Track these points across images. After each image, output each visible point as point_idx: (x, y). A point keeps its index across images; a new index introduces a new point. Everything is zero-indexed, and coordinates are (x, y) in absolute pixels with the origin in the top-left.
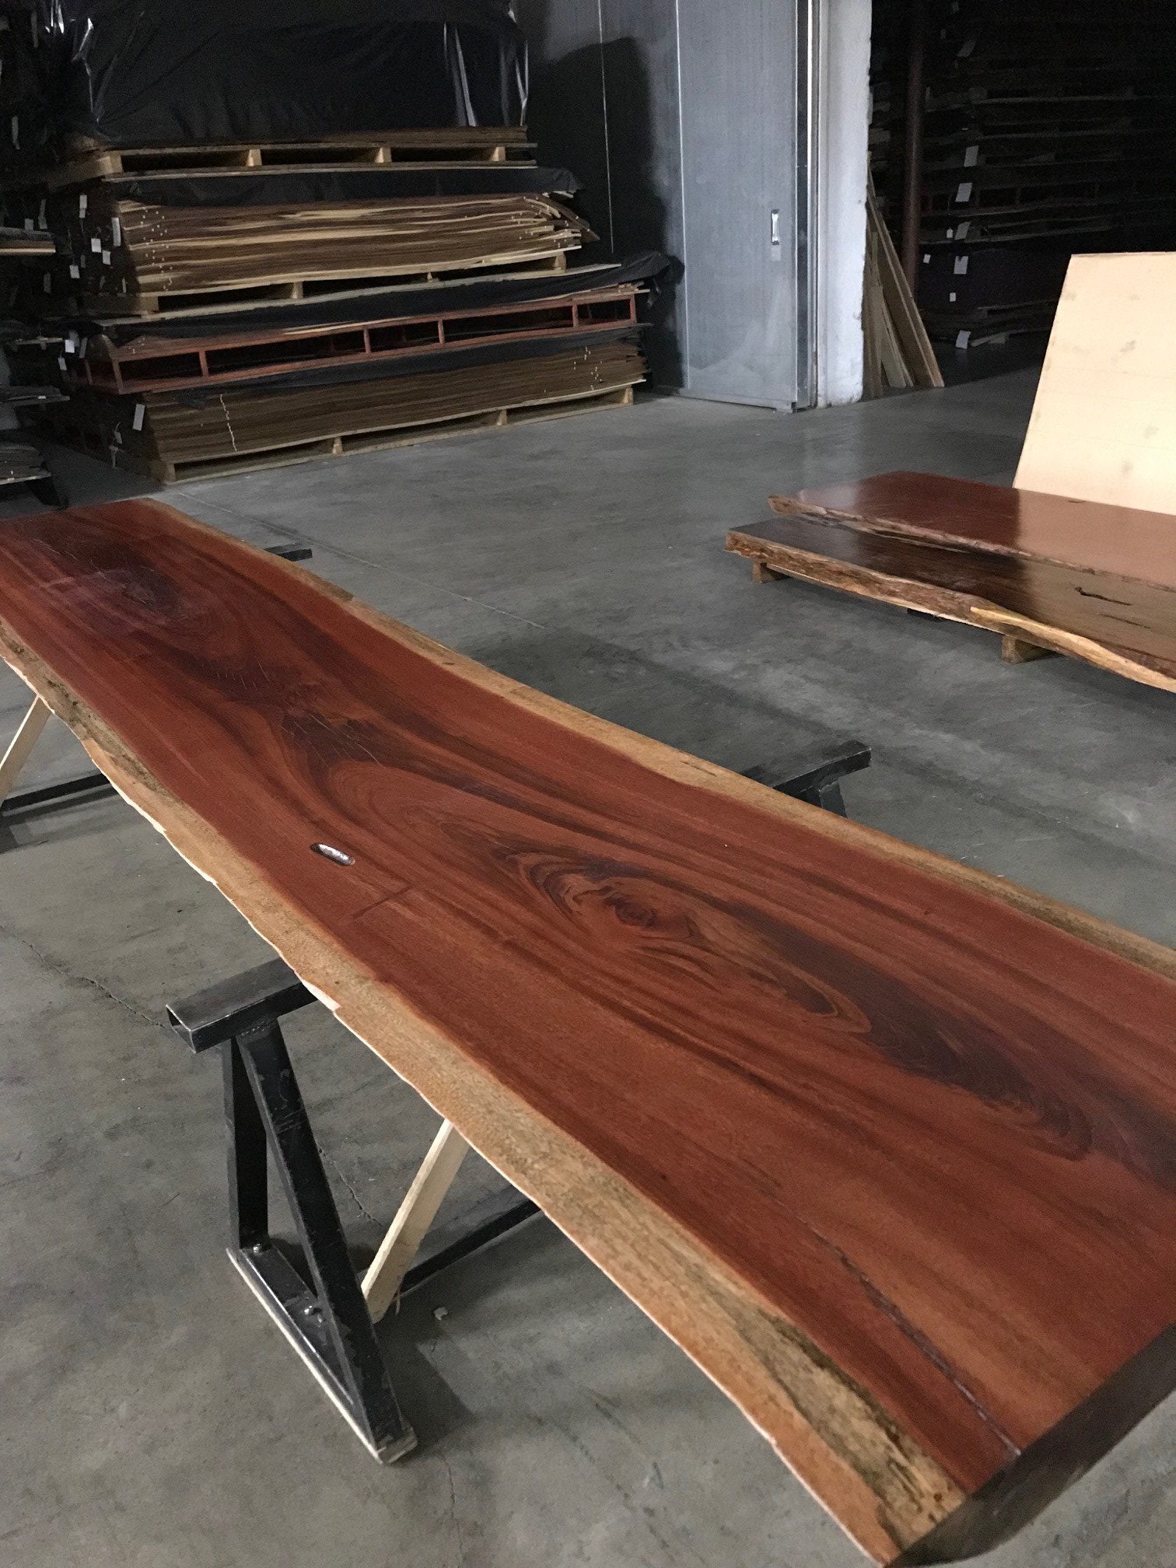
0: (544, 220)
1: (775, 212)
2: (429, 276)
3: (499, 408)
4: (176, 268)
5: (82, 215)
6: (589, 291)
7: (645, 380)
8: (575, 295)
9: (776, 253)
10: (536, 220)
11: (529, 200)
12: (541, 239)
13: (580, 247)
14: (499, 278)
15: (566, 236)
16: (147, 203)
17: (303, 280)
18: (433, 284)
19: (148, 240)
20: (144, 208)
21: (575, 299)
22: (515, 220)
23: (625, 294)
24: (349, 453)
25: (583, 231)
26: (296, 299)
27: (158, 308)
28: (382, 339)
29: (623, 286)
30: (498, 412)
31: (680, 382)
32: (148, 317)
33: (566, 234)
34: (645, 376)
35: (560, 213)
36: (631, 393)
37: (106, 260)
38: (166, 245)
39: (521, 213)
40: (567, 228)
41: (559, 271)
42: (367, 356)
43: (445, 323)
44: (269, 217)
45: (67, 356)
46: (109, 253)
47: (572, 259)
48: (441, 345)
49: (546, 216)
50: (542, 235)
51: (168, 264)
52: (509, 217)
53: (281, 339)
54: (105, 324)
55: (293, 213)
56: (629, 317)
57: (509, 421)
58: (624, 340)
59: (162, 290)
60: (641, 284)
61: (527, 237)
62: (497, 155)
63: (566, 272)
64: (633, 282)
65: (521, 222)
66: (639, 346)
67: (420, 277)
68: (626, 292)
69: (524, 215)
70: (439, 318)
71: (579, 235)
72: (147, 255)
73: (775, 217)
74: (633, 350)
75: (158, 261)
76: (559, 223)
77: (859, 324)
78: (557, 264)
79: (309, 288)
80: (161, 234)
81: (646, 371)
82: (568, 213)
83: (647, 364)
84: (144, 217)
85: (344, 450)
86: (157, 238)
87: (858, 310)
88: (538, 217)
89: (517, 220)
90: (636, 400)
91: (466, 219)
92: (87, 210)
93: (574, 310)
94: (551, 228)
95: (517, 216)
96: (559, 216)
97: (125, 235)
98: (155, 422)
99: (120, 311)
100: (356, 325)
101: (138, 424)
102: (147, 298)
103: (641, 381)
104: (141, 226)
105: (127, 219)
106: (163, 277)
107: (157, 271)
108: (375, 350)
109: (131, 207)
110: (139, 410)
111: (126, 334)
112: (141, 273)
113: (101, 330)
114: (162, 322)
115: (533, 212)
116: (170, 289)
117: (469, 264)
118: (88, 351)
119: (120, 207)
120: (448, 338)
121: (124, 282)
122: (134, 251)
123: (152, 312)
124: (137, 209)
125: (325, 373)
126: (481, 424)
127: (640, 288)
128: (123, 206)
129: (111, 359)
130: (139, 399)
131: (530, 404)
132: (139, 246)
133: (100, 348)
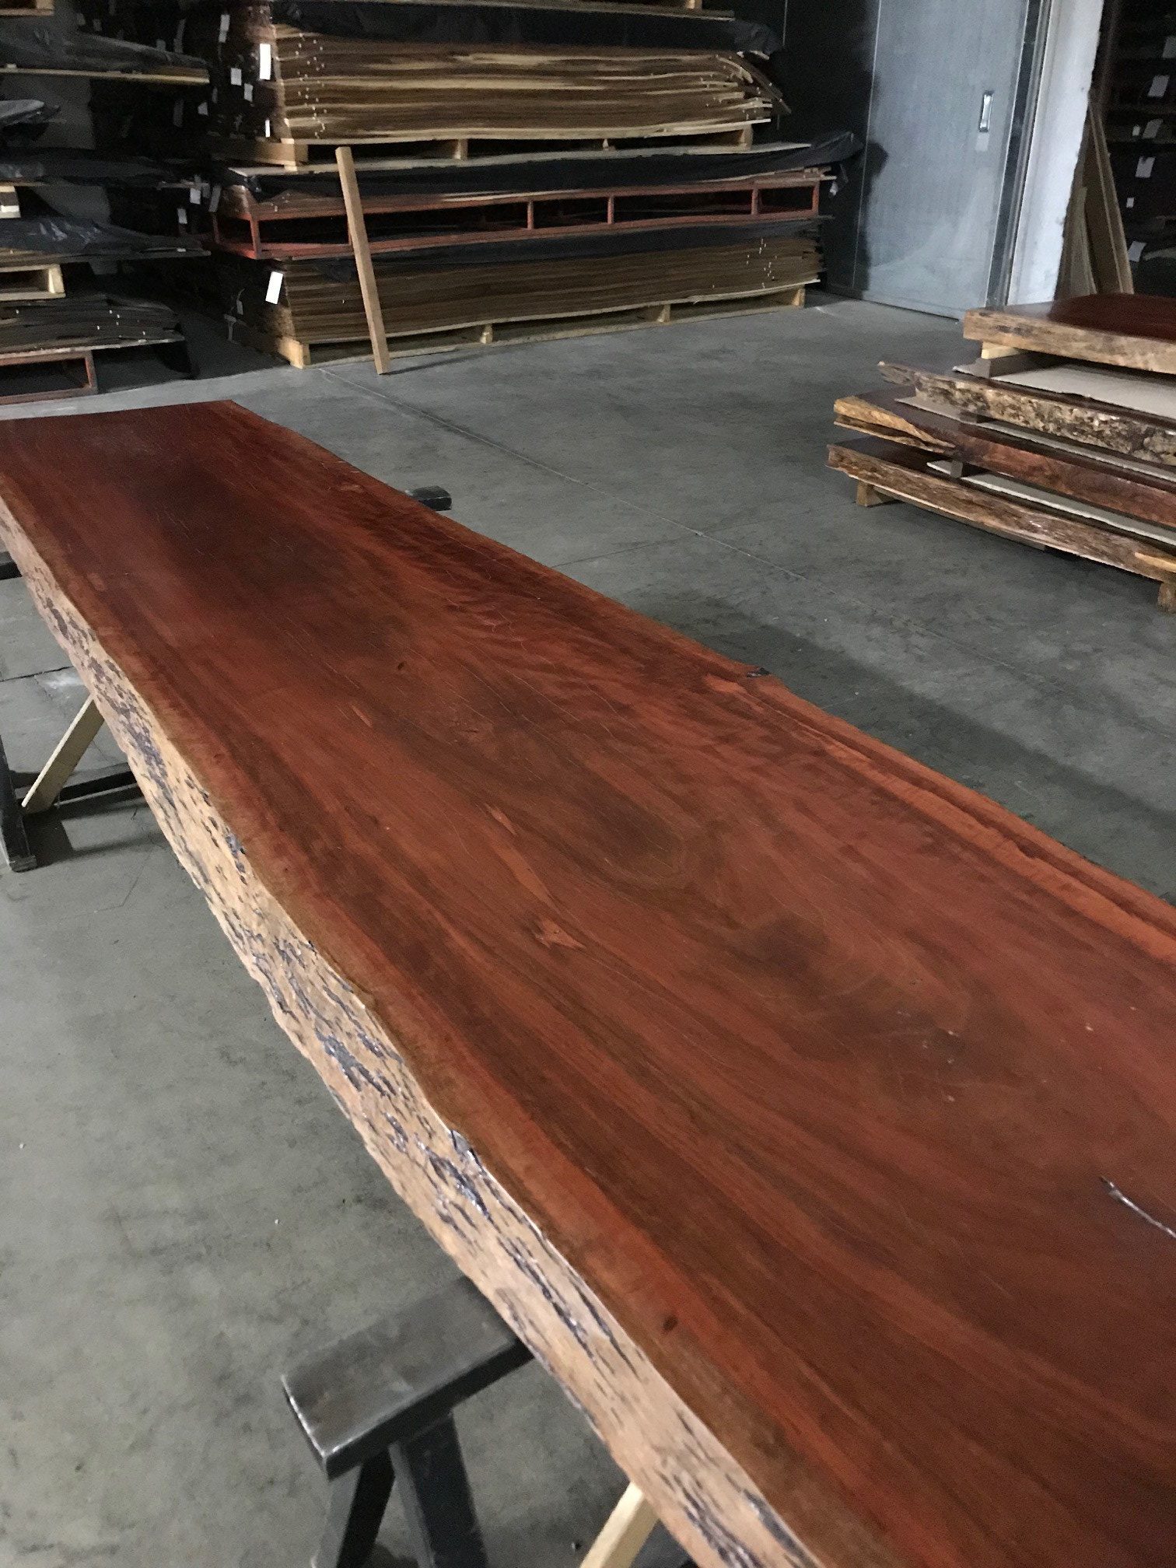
0: (736, 84)
1: (989, 93)
2: (605, 143)
3: (663, 303)
4: (331, 111)
5: (222, 38)
6: (773, 173)
7: (819, 281)
8: (758, 178)
9: (983, 142)
10: (726, 84)
11: (722, 59)
12: (732, 107)
13: (769, 120)
14: (679, 151)
15: (756, 106)
16: (303, 30)
17: (468, 137)
18: (608, 153)
19: (302, 75)
20: (301, 35)
21: (757, 182)
22: (704, 83)
23: (811, 179)
24: (499, 343)
25: (775, 102)
26: (459, 158)
27: (306, 160)
28: (547, 213)
29: (808, 171)
30: (662, 307)
31: (863, 282)
32: (291, 167)
33: (756, 104)
34: (820, 275)
35: (753, 78)
36: (803, 294)
37: (248, 95)
38: (321, 82)
39: (711, 74)
40: (759, 96)
41: (743, 148)
42: (529, 231)
43: (617, 200)
44: (439, 57)
45: (191, 209)
46: (251, 87)
47: (760, 134)
48: (609, 224)
49: (738, 80)
50: (730, 102)
51: (321, 106)
52: (697, 78)
53: (437, 207)
54: (240, 172)
55: (466, 54)
56: (810, 207)
57: (673, 317)
58: (803, 233)
59: (313, 136)
60: (829, 169)
61: (716, 105)
63: (752, 149)
64: (820, 166)
65: (711, 86)
66: (818, 240)
67: (596, 144)
68: (811, 177)
69: (715, 78)
70: (611, 194)
71: (770, 106)
72: (299, 93)
73: (987, 100)
74: (810, 246)
75: (311, 101)
76: (750, 89)
77: (1060, 230)
78: (742, 139)
79: (476, 147)
80: (317, 69)
81: (820, 271)
82: (761, 79)
83: (823, 262)
84: (300, 46)
85: (495, 339)
86: (311, 71)
87: (1063, 214)
88: (730, 81)
89: (706, 82)
90: (808, 303)
91: (652, 77)
92: (229, 33)
93: (754, 196)
94: (739, 95)
95: (707, 78)
96: (751, 81)
97: (277, 66)
98: (294, 295)
99: (257, 159)
100: (520, 196)
101: (272, 296)
102: (295, 145)
103: (815, 281)
104: (297, 57)
105: (283, 46)
106: (315, 121)
107: (309, 113)
108: (536, 226)
109: (287, 33)
110: (276, 279)
111: (271, 187)
112: (291, 115)
113: (239, 180)
114: (311, 177)
115: (725, 74)
116: (322, 136)
117: (650, 131)
118: (221, 201)
119: (274, 32)
120: (618, 218)
121: (267, 123)
122: (286, 87)
123: (301, 163)
124: (295, 35)
125: (482, 249)
126: (642, 319)
127: (826, 174)
128: (278, 30)
129: (248, 216)
130: (276, 266)
131: (696, 299)
132: (293, 82)
133: (236, 202)
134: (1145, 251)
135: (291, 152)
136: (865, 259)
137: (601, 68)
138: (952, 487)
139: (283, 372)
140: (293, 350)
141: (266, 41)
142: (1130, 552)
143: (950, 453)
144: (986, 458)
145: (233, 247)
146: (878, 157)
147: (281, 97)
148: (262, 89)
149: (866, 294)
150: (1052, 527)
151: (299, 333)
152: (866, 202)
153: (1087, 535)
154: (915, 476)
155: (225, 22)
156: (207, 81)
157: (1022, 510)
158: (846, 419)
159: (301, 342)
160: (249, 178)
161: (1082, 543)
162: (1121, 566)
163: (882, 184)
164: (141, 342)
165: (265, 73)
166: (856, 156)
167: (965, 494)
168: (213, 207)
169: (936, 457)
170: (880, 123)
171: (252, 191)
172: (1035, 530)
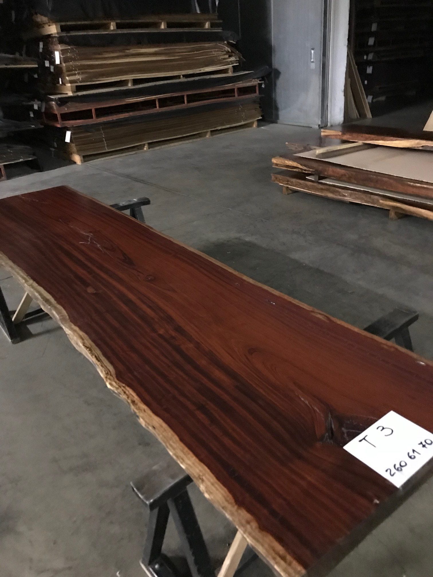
0: (225, 53)
1: (313, 49)
2: (182, 76)
3: (208, 130)
4: (82, 73)
5: (41, 50)
6: (241, 82)
7: (262, 118)
8: (237, 84)
9: (313, 66)
10: (222, 53)
11: (219, 45)
12: (225, 61)
13: (238, 64)
14: (208, 77)
15: (233, 60)
16: (69, 45)
17: (133, 78)
18: (182, 80)
19: (71, 61)
20: (69, 47)
21: (236, 85)
22: (214, 53)
23: (255, 83)
24: (151, 149)
25: (239, 58)
26: (130, 86)
27: (75, 91)
28: (163, 102)
29: (253, 80)
30: (207, 132)
31: (277, 117)
32: (70, 94)
33: (233, 59)
34: (262, 116)
35: (231, 50)
36: (257, 123)
37: (52, 70)
38: (78, 63)
39: (216, 50)
40: (233, 56)
41: (230, 74)
42: (158, 109)
43: (188, 96)
44: (120, 51)
45: (35, 112)
46: (53, 67)
47: (235, 69)
48: (186, 105)
49: (226, 51)
50: (224, 59)
51: (80, 71)
52: (212, 51)
53: (124, 103)
54: (52, 97)
55: (129, 50)
56: (255, 92)
57: (212, 135)
58: (254, 102)
59: (77, 83)
60: (261, 79)
61: (220, 60)
62: (207, 25)
63: (233, 74)
64: (258, 78)
65: (217, 54)
66: (260, 104)
67: (178, 77)
68: (255, 82)
69: (217, 51)
70: (185, 94)
72: (71, 68)
73: (313, 52)
74: (257, 106)
75: (75, 70)
76: (230, 54)
77: (343, 94)
78: (229, 71)
79: (136, 82)
80: (77, 59)
81: (262, 114)
82: (234, 50)
83: (262, 111)
84: (69, 51)
85: (149, 148)
86: (74, 60)
87: (343, 88)
88: (223, 52)
89: (215, 53)
90: (259, 126)
91: (197, 52)
92: (43, 49)
93: (236, 90)
94: (227, 56)
95: (215, 51)
97: (62, 59)
98: (75, 138)
99: (58, 92)
100: (154, 97)
101: (68, 139)
102: (71, 86)
103: (260, 118)
104: (69, 55)
105: (63, 52)
106: (77, 77)
107: (75, 74)
108: (160, 107)
109: (64, 47)
110: (68, 134)
111: (63, 101)
112: (68, 76)
113: (52, 100)
114: (78, 96)
115: (221, 49)
116: (81, 82)
117: (197, 71)
118: (46, 108)
119: (60, 47)
120: (189, 102)
121: (60, 79)
122: (66, 66)
123: (73, 92)
124: (67, 48)
125: (142, 117)
126: (200, 137)
127: (260, 81)
128: (61, 46)
129: (56, 112)
130: (68, 129)
131: (219, 128)
132: (67, 64)
133: (51, 107)
134: (373, 99)
135: (70, 88)
136: (277, 109)
137: (177, 51)
138: (315, 184)
139: (73, 166)
140: (77, 158)
141: (57, 50)
142: (378, 201)
143: (313, 173)
144: (326, 173)
145: (51, 123)
146: (277, 73)
147: (64, 69)
148: (56, 67)
149: (279, 121)
150: (351, 195)
151: (79, 152)
152: (275, 89)
153: (363, 196)
154: (302, 182)
155: (41, 45)
156: (37, 66)
157: (340, 190)
158: (277, 165)
159: (80, 155)
160: (55, 99)
161: (362, 199)
162: (376, 206)
163: (280, 82)
164: (21, 160)
165: (58, 62)
166: (270, 74)
167: (320, 186)
168: (43, 110)
169: (309, 175)
170: (277, 62)
171: (57, 103)
172: (345, 196)
